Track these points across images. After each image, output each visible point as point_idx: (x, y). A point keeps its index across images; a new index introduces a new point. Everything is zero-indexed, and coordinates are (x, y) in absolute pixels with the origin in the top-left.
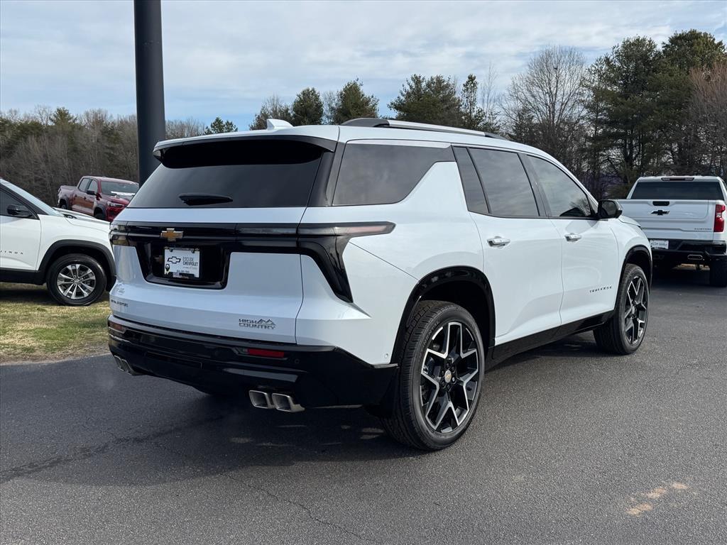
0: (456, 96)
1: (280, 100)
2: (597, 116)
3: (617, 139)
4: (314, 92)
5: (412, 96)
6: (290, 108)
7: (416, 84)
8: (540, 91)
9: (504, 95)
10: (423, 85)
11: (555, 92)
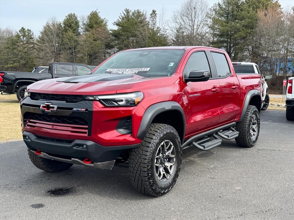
0: (147, 20)
1: (56, 18)
2: (214, 32)
3: (223, 43)
4: (75, 15)
6: (62, 23)
7: (127, 13)
8: (187, 19)
9: (170, 20)
10: (130, 14)
11: (194, 20)
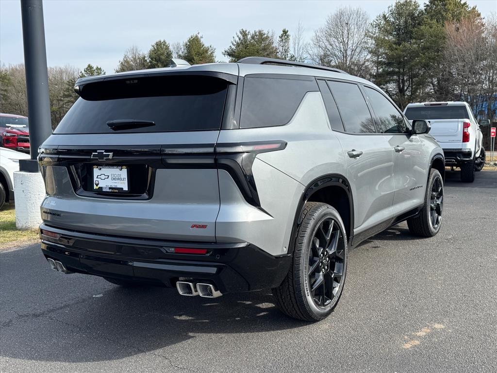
0: (274, 45)
1: (139, 49)
2: (378, 59)
3: (393, 76)
4: (165, 43)
5: (241, 46)
6: (146, 56)
7: (243, 36)
8: (336, 41)
9: (309, 44)
10: (248, 37)
11: (346, 42)
